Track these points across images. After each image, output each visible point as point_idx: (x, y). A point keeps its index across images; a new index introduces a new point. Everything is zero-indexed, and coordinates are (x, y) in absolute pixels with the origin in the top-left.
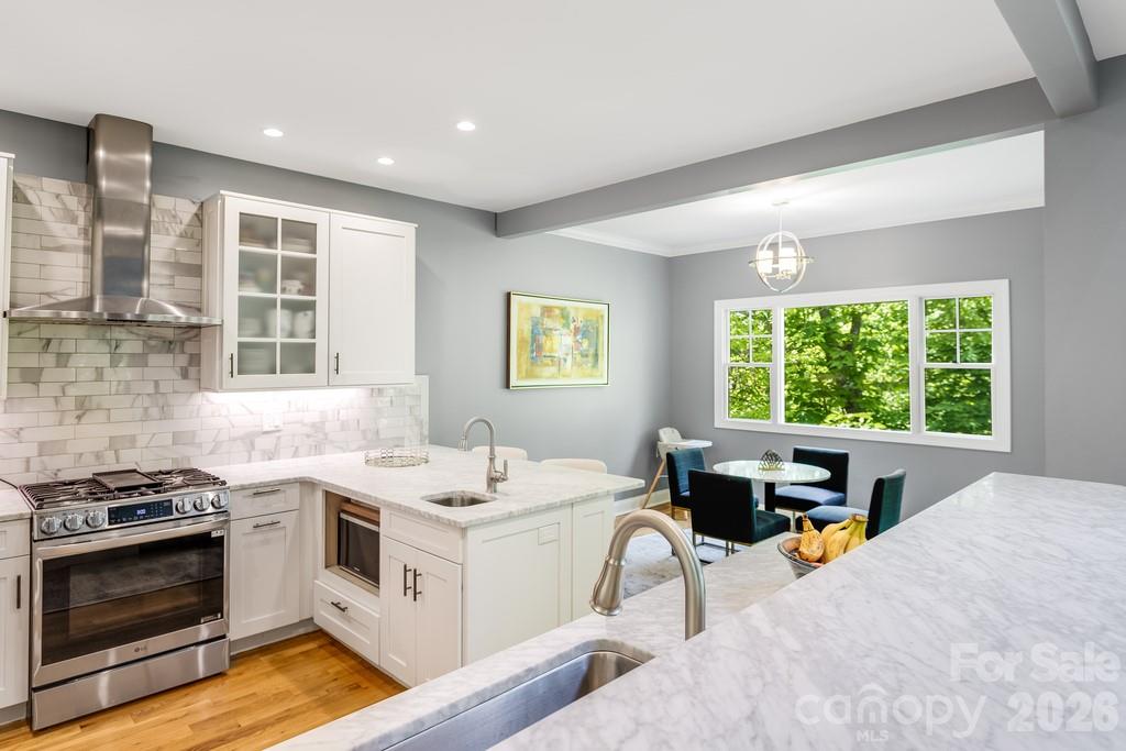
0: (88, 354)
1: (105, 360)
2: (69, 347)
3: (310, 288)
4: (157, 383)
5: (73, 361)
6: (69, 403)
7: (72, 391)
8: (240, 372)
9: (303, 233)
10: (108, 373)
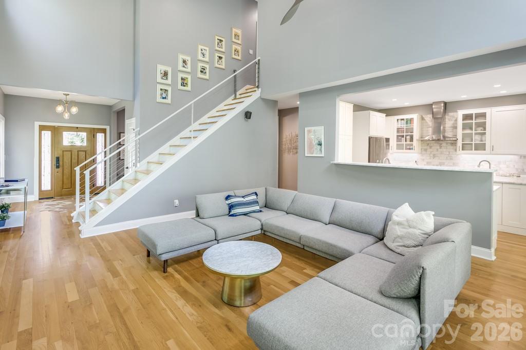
0: (436, 146)
1: (438, 147)
2: (432, 145)
3: (485, 129)
4: (449, 152)
5: (433, 147)
6: (432, 155)
7: (433, 153)
8: (463, 150)
9: (483, 115)
10: (439, 149)
